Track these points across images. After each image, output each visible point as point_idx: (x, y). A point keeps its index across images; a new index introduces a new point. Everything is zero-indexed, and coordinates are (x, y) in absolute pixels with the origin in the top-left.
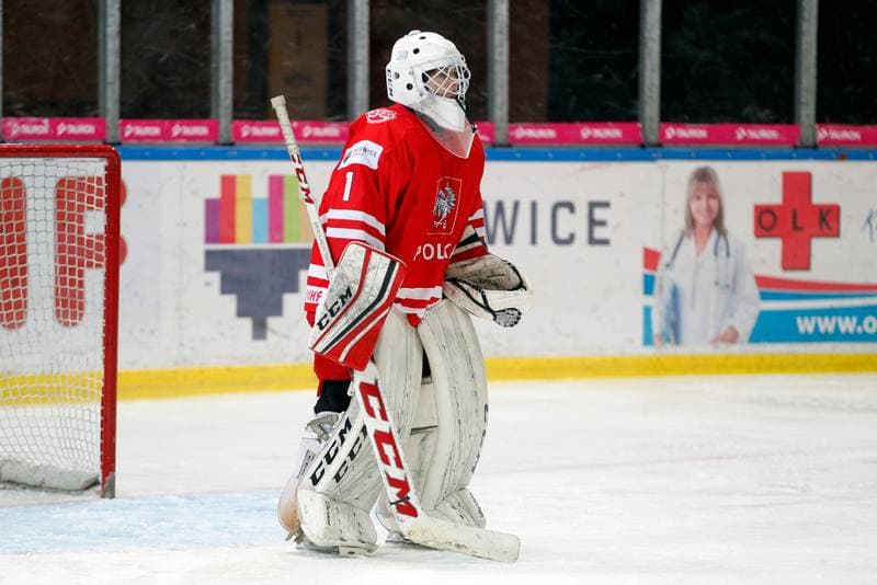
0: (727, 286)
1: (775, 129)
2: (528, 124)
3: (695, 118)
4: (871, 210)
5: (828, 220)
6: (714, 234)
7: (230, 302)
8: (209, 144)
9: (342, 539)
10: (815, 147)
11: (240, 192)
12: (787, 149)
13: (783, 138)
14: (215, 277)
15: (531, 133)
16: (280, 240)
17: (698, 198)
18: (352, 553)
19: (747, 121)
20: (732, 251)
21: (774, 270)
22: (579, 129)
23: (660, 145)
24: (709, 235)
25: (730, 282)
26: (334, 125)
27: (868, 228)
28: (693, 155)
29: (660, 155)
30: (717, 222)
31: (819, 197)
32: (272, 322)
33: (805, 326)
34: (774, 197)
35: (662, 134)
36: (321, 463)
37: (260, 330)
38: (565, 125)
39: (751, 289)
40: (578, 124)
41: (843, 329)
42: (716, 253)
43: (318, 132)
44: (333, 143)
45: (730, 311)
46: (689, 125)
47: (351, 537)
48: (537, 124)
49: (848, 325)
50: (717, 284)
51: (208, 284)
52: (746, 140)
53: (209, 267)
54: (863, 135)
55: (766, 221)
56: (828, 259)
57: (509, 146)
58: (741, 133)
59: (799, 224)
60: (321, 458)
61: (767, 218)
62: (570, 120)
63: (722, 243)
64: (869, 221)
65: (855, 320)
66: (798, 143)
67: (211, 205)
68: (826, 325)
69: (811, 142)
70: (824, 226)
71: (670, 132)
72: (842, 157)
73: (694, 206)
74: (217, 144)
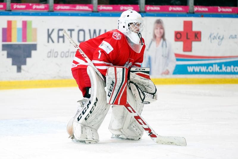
0: (166, 57)
1: (181, 7)
2: (103, 5)
3: (156, 4)
4: (211, 33)
5: (197, 36)
6: (162, 40)
7: (10, 60)
8: (3, 11)
9: (87, 138)
10: (194, 13)
11: (13, 26)
12: (185, 13)
13: (184, 10)
14: (5, 53)
15: (105, 8)
16: (26, 41)
17: (157, 29)
18: (90, 143)
19: (172, 5)
20: (168, 46)
21: (181, 52)
22: (120, 7)
23: (145, 12)
24: (160, 40)
25: (167, 55)
26: (43, 5)
27: (210, 38)
28: (156, 15)
29: (145, 15)
30: (163, 37)
31: (195, 29)
32: (23, 67)
33: (190, 69)
34: (181, 29)
35: (146, 8)
36: (81, 114)
37: (19, 70)
38: (115, 5)
39: (173, 58)
40: (119, 5)
41: (202, 70)
42: (162, 46)
43: (38, 7)
44: (42, 11)
45: (167, 65)
46: (154, 6)
47: (90, 137)
48: (106, 5)
49: (203, 69)
50: (163, 56)
51: (3, 55)
52: (172, 11)
53: (3, 50)
54: (209, 9)
55: (178, 36)
56: (197, 48)
57: (98, 12)
58: (170, 8)
59: (189, 37)
60: (81, 112)
61: (179, 35)
62: (117, 4)
63: (164, 43)
64: (210, 36)
65: (206, 67)
66: (188, 11)
67: (4, 30)
68: (197, 69)
69: (192, 12)
70: (196, 38)
71: (148, 8)
72: (202, 16)
73: (156, 31)
74: (6, 10)
